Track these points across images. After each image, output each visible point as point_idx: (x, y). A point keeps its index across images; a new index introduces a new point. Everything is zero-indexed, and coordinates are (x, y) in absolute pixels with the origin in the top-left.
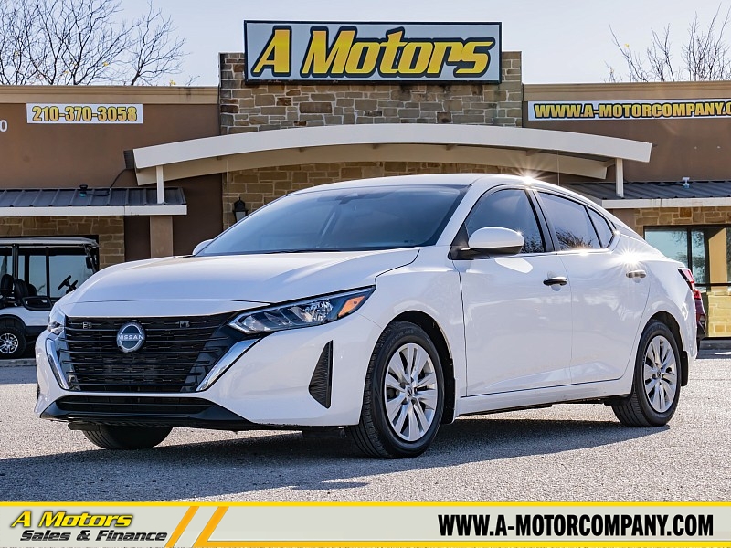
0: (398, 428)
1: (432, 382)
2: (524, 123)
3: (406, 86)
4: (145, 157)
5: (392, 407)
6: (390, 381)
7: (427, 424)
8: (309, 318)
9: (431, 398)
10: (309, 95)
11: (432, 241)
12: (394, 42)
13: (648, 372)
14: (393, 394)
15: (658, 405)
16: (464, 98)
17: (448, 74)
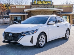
0: (41, 45)
1: (45, 39)
2: (54, 8)
3: (45, 5)
4: (25, 10)
5: (40, 43)
6: (40, 40)
7: (44, 44)
8: (30, 33)
9: (44, 41)
10: (37, 6)
11: (45, 23)
12: (44, 1)
13: (67, 34)
14: (40, 41)
15: (67, 37)
16: (49, 6)
17: (48, 4)
